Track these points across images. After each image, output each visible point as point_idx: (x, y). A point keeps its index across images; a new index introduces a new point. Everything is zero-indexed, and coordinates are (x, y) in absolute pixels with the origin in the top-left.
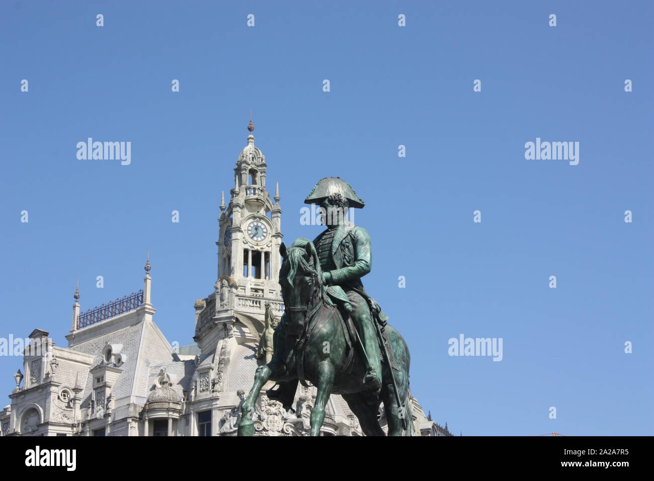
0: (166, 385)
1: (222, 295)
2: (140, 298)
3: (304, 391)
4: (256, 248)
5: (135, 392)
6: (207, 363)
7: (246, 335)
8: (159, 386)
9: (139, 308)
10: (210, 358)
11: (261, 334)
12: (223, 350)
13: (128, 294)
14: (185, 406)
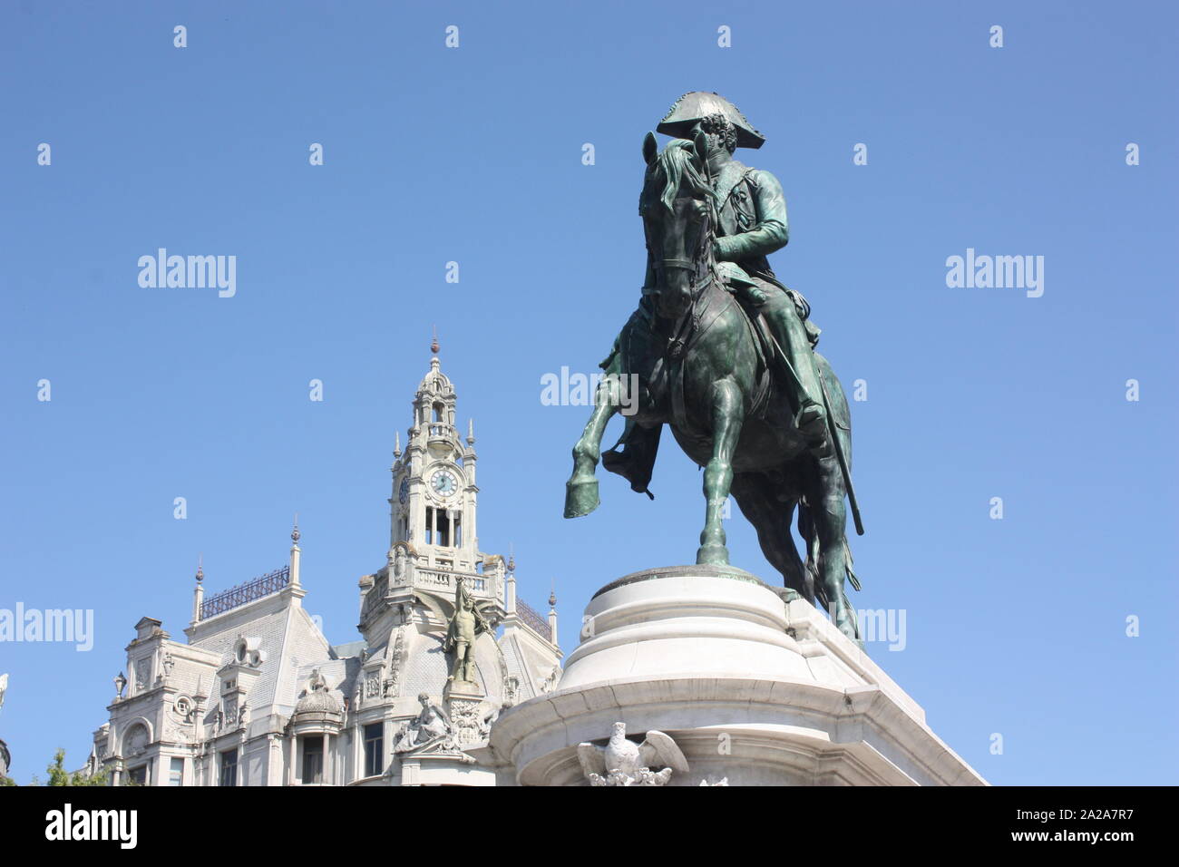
0: (321, 690)
1: (397, 566)
2: (285, 577)
3: (508, 697)
4: (442, 506)
5: (278, 699)
6: (377, 658)
7: (430, 620)
8: (310, 691)
9: (283, 590)
10: (381, 653)
11: (451, 619)
12: (399, 641)
13: (269, 572)
14: (346, 717)
